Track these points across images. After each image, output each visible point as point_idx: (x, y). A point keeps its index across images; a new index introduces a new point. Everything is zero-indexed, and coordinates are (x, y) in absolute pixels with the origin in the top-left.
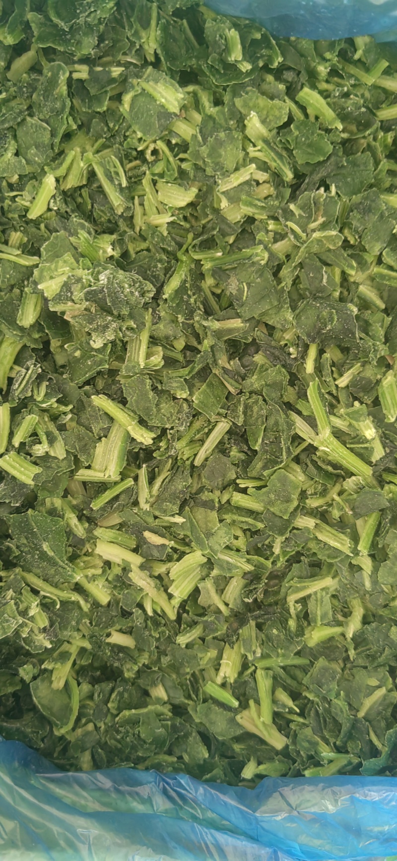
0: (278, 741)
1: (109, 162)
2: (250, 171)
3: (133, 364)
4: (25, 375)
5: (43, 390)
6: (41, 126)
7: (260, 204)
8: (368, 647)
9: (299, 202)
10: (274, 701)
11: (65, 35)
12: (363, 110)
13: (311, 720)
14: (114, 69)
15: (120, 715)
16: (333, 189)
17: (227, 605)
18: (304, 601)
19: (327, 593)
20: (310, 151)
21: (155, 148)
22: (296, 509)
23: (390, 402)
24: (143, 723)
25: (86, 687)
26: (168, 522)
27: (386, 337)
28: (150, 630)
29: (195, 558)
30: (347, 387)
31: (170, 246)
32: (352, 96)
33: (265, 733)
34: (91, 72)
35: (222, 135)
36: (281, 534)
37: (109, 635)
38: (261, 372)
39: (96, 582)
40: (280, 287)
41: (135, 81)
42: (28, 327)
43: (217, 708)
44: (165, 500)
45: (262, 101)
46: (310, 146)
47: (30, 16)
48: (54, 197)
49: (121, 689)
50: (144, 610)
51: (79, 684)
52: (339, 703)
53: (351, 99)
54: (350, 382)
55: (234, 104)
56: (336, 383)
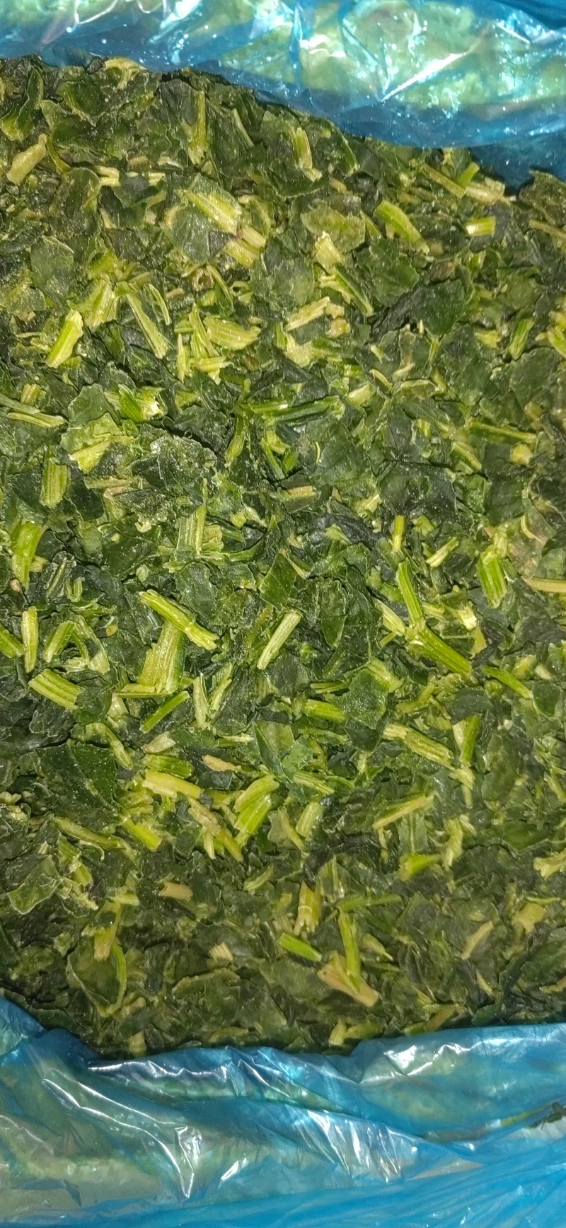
0: (368, 997)
1: (147, 294)
2: (323, 306)
3: (187, 549)
4: (57, 571)
5: (79, 588)
6: (62, 249)
7: (334, 345)
8: (470, 875)
9: (382, 343)
10: (363, 950)
11: (90, 131)
12: (453, 228)
13: (406, 969)
14: (151, 175)
15: (179, 985)
16: (421, 326)
17: (302, 838)
18: (392, 827)
19: (420, 815)
20: (392, 279)
21: (204, 275)
22: (384, 717)
23: (491, 583)
24: (208, 991)
25: (133, 953)
26: (231, 741)
27: (486, 506)
28: (213, 877)
29: (266, 783)
30: (440, 567)
31: (225, 398)
32: (440, 212)
33: (354, 989)
34: (122, 177)
35: (291, 263)
36: (369, 748)
37: (161, 887)
38: (336, 551)
39: (144, 823)
40: (358, 445)
41: (180, 192)
42: (54, 506)
43: (293, 964)
44: (230, 716)
45: (333, 217)
46: (391, 273)
47: (42, 104)
48: (81, 340)
49: (177, 952)
50: (204, 853)
51: (125, 951)
52: (440, 945)
53: (438, 216)
54: (444, 560)
55: (300, 222)
56: (428, 561)
